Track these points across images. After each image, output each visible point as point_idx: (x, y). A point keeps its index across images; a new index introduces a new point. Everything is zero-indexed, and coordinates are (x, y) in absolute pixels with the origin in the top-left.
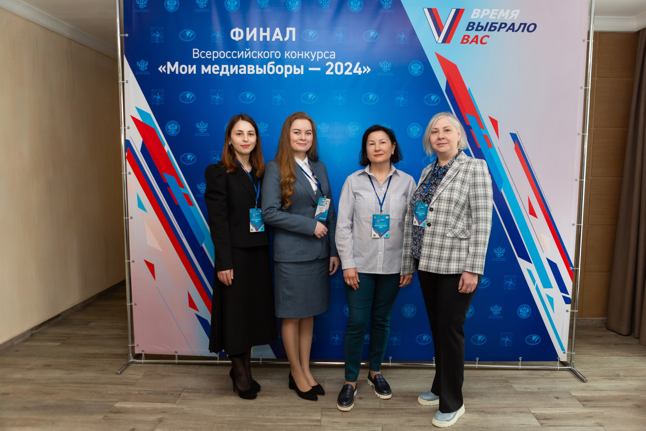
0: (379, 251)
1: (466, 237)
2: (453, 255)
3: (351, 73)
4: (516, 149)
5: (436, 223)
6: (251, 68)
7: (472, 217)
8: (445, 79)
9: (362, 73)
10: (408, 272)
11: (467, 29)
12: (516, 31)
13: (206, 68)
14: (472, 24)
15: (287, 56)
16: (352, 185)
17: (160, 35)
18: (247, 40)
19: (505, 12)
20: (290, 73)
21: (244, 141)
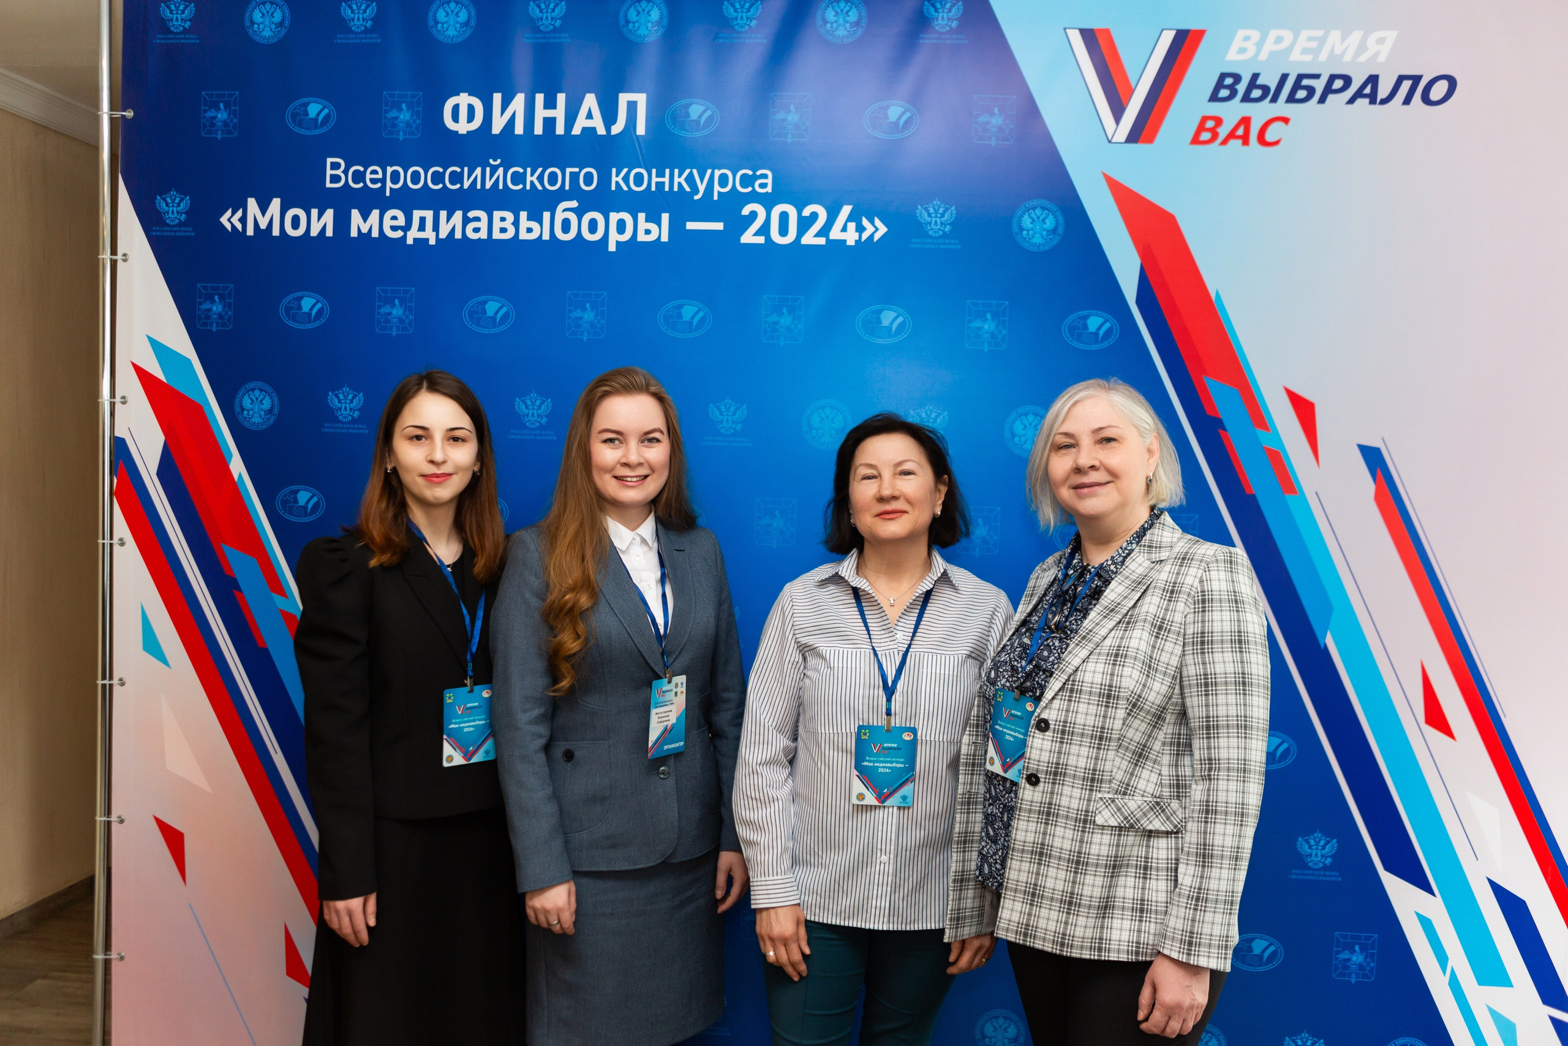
0: (879, 851)
1: (1169, 827)
2: (1118, 889)
3: (822, 241)
4: (1379, 498)
5: (1057, 773)
6: (503, 219)
7: (1191, 751)
8: (1136, 263)
9: (857, 239)
10: (974, 930)
11: (1214, 98)
12: (1384, 102)
13: (365, 218)
14: (1229, 81)
15: (617, 183)
16: (795, 619)
17: (229, 114)
18: (494, 132)
19: (1344, 38)
20: (626, 237)
21: (432, 462)
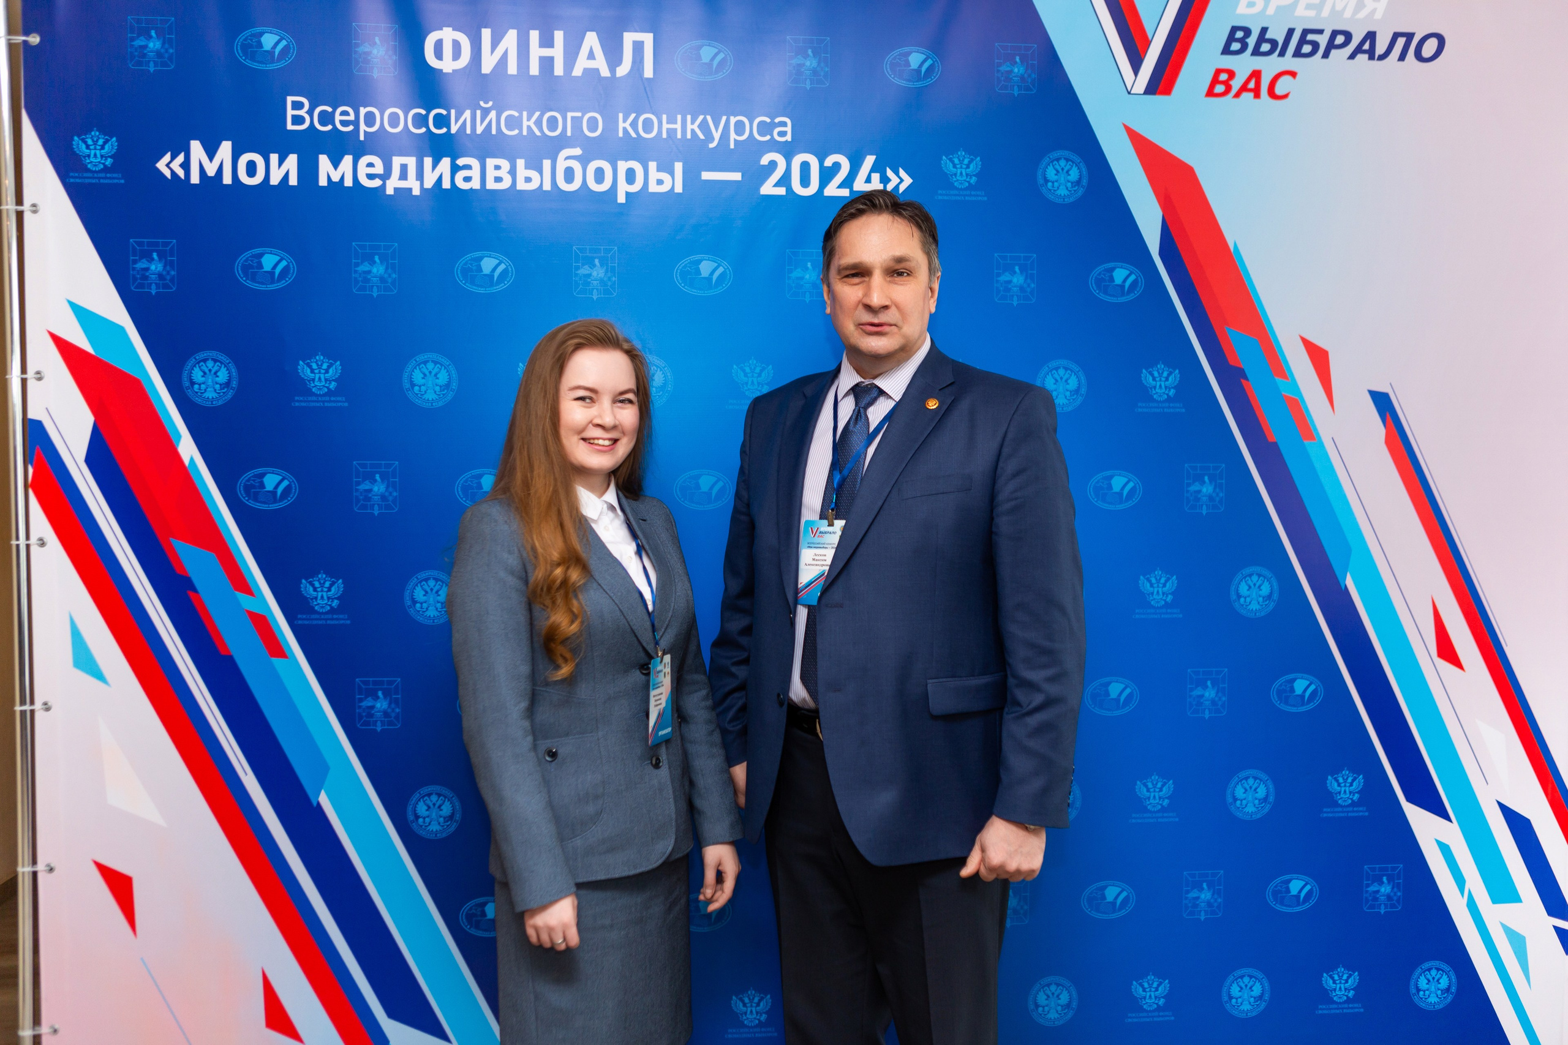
3: (845, 192)
4: (1389, 442)
6: (497, 168)
8: (1159, 214)
11: (1226, 51)
12: (1382, 57)
13: (336, 165)
14: (1239, 34)
15: (625, 129)
17: (163, 44)
18: (484, 72)
20: (636, 188)
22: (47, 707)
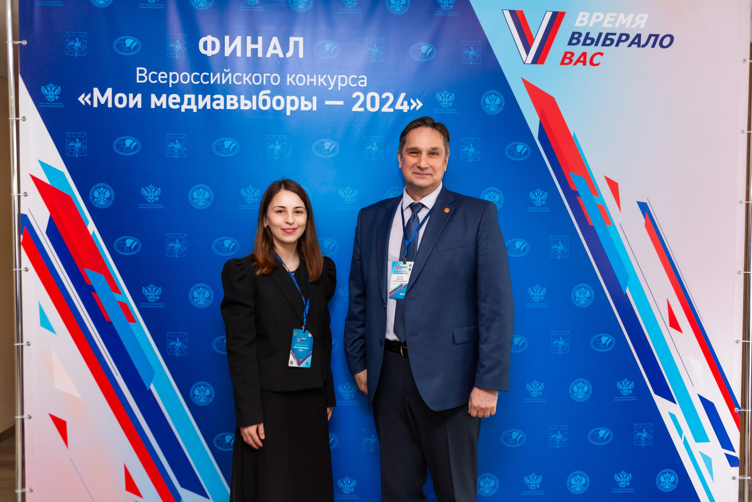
3: (391, 110)
4: (647, 226)
6: (232, 99)
8: (537, 119)
9: (409, 109)
11: (570, 43)
12: (644, 46)
13: (159, 98)
14: (576, 36)
15: (290, 81)
17: (81, 44)
18: (226, 55)
19: (626, 17)
20: (295, 108)
22: (29, 344)
